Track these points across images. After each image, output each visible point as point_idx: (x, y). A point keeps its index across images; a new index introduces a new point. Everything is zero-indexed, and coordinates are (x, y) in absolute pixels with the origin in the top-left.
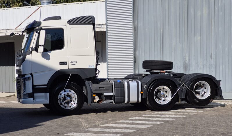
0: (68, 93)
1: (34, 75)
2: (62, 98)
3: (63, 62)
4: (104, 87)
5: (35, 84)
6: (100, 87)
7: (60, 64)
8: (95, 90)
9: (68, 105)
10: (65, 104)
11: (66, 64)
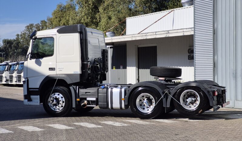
0: (56, 97)
1: (29, 79)
2: (51, 100)
3: (52, 68)
4: (90, 92)
5: (30, 87)
6: (86, 93)
7: (49, 70)
8: (81, 95)
9: (56, 107)
10: (53, 106)
11: (55, 70)
